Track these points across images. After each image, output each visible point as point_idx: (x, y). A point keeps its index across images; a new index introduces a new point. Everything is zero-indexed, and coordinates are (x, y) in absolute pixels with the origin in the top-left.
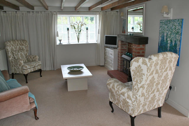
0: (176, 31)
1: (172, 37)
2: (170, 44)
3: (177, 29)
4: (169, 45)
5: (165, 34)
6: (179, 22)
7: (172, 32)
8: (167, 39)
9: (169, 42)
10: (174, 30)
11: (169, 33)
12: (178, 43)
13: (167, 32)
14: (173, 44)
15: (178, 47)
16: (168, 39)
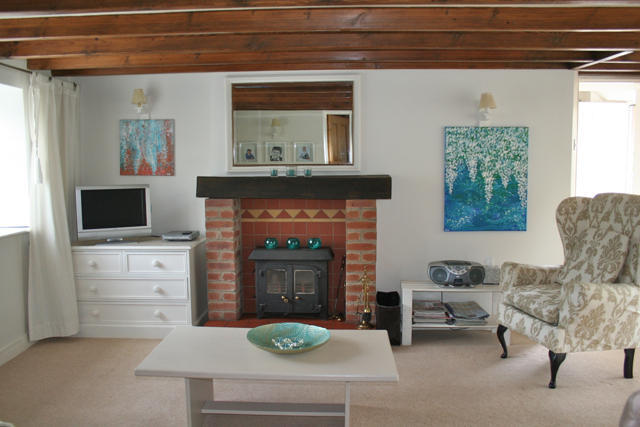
0: (511, 154)
1: (498, 167)
2: (493, 185)
3: (514, 148)
4: (488, 188)
5: (472, 163)
6: (517, 134)
7: (497, 156)
8: (479, 174)
9: (489, 180)
10: (505, 152)
11: (488, 159)
12: (521, 180)
13: (480, 156)
14: (505, 183)
15: (521, 190)
16: (484, 174)
